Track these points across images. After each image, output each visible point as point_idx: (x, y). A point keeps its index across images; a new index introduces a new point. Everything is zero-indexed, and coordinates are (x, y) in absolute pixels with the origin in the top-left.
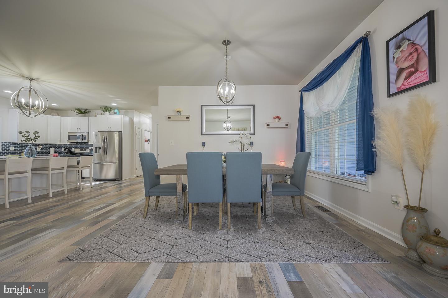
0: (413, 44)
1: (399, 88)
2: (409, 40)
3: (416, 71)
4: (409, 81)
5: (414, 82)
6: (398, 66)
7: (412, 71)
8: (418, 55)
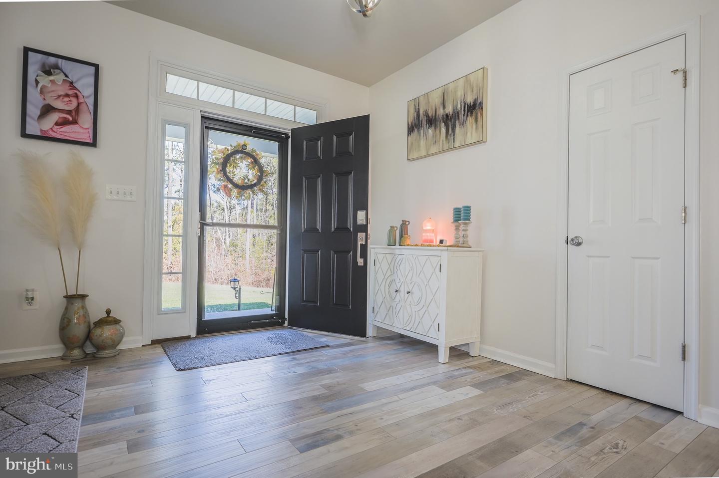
0: (71, 85)
1: (44, 131)
2: (66, 76)
3: (73, 123)
4: (62, 130)
5: (71, 135)
6: (44, 99)
7: (69, 119)
8: (79, 104)
